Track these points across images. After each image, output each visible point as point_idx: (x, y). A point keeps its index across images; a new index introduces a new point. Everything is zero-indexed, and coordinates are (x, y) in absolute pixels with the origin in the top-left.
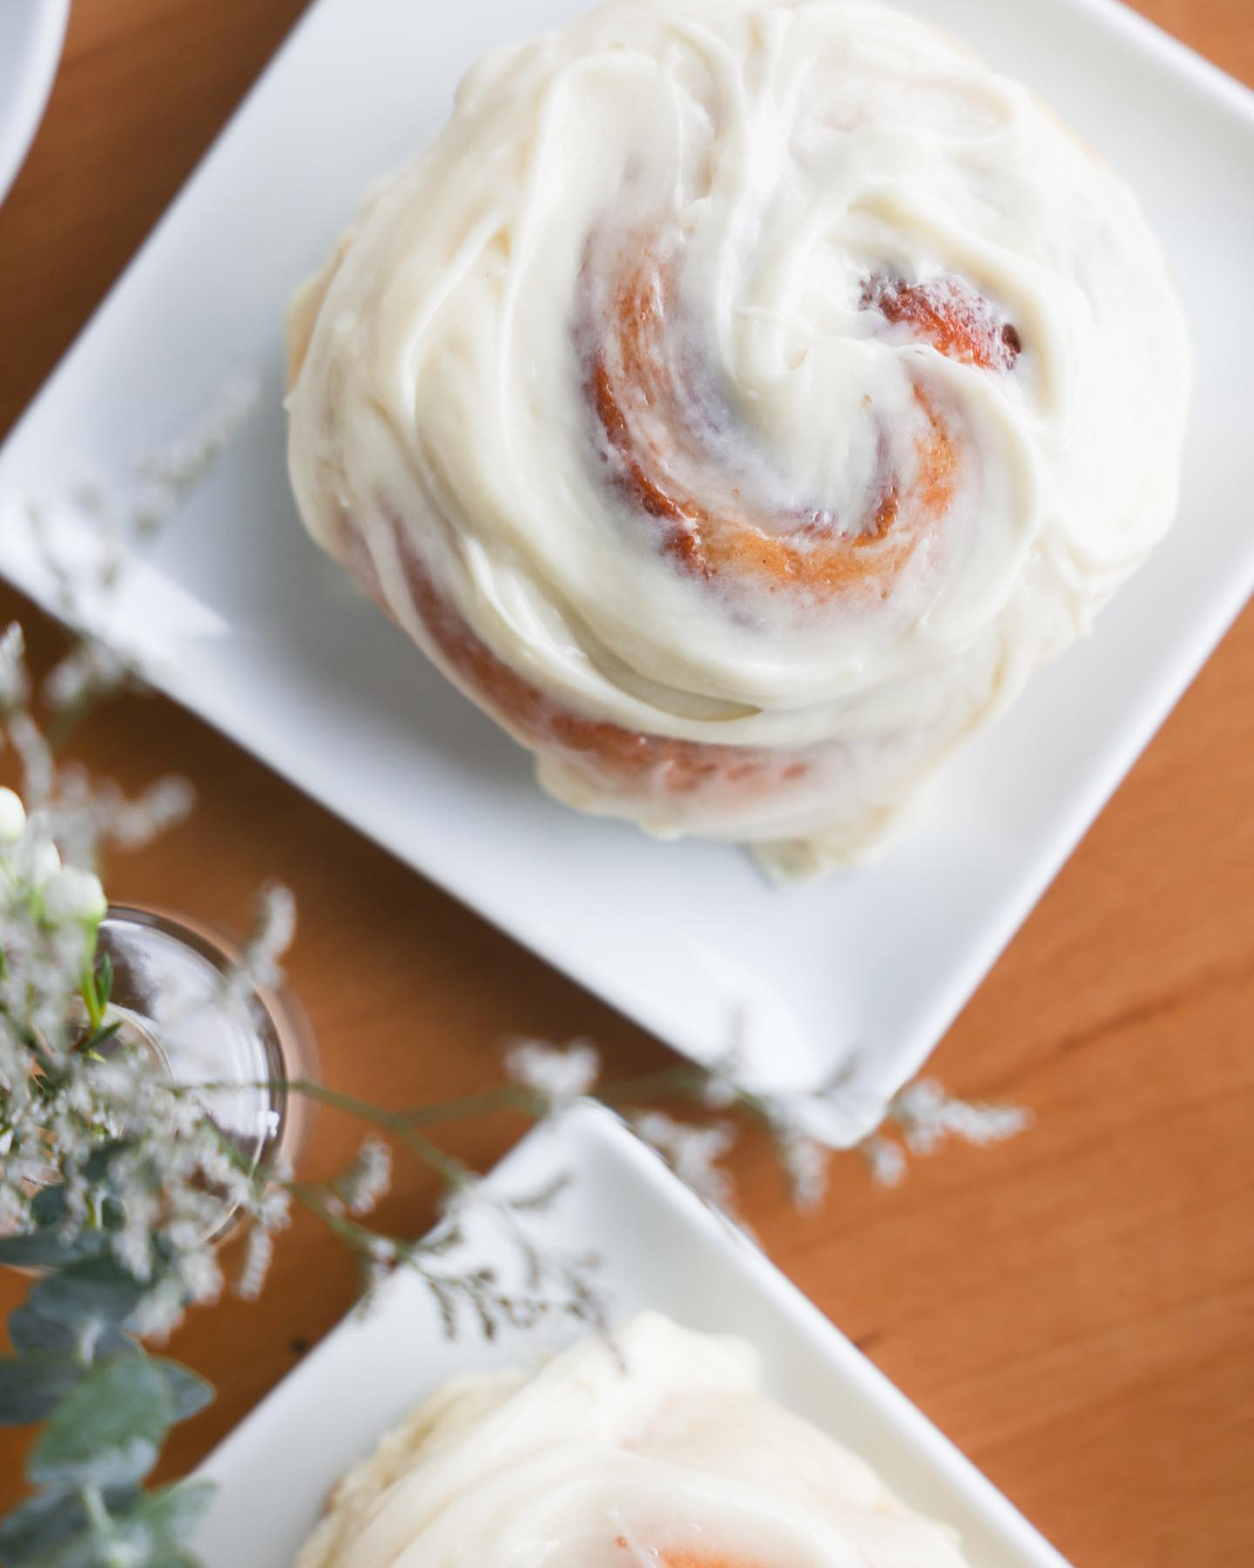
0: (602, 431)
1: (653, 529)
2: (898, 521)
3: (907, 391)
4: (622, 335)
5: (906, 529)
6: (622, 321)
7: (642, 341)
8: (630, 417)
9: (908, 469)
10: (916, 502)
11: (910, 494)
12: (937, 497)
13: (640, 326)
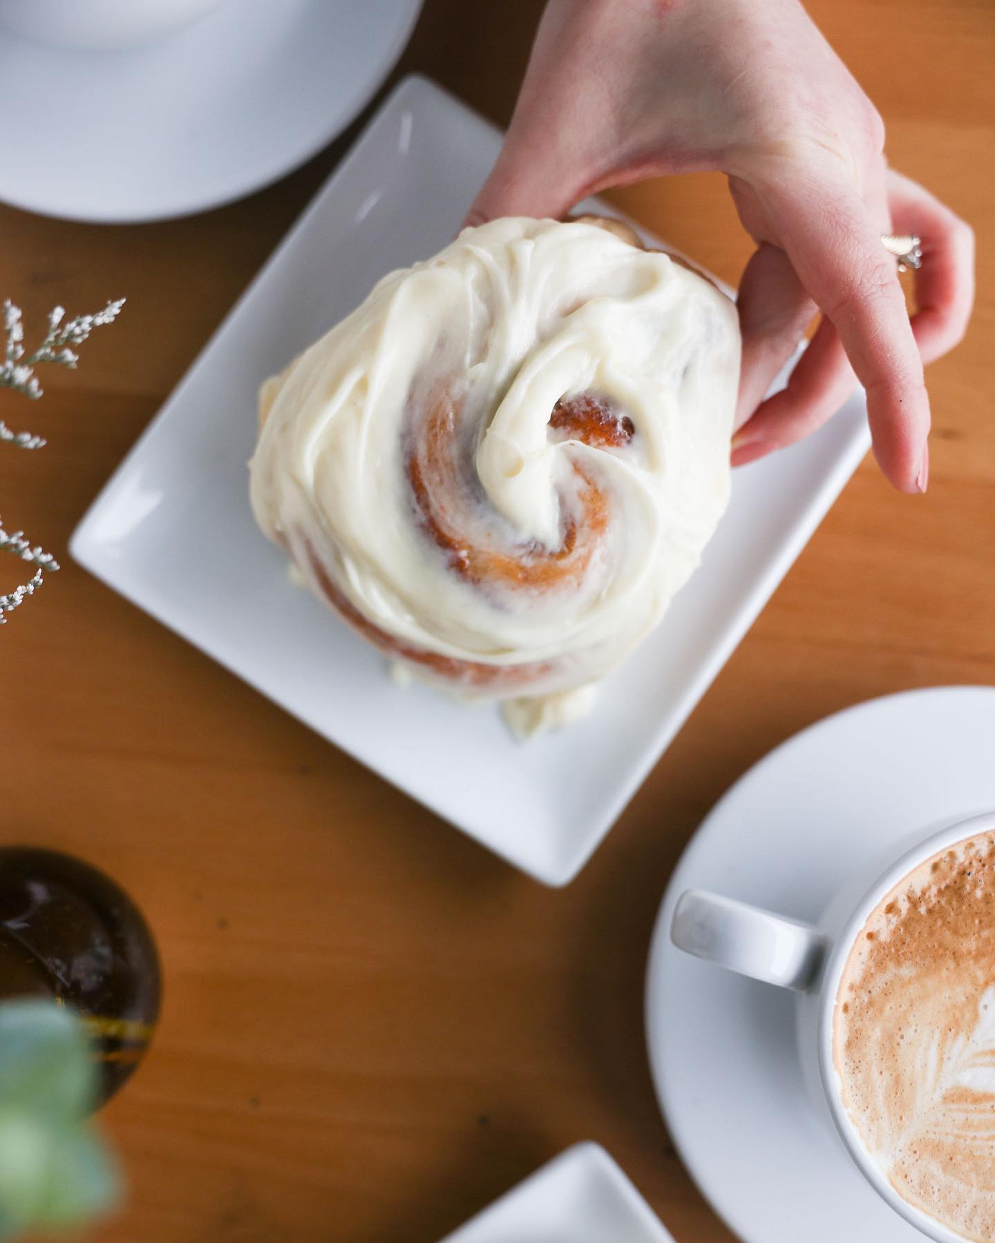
0: (414, 496)
1: (442, 557)
2: (578, 541)
3: (569, 467)
4: (428, 440)
5: (583, 545)
6: (428, 433)
7: (439, 446)
8: (429, 490)
9: (579, 511)
10: (586, 529)
11: (582, 526)
12: (599, 524)
13: (439, 437)
